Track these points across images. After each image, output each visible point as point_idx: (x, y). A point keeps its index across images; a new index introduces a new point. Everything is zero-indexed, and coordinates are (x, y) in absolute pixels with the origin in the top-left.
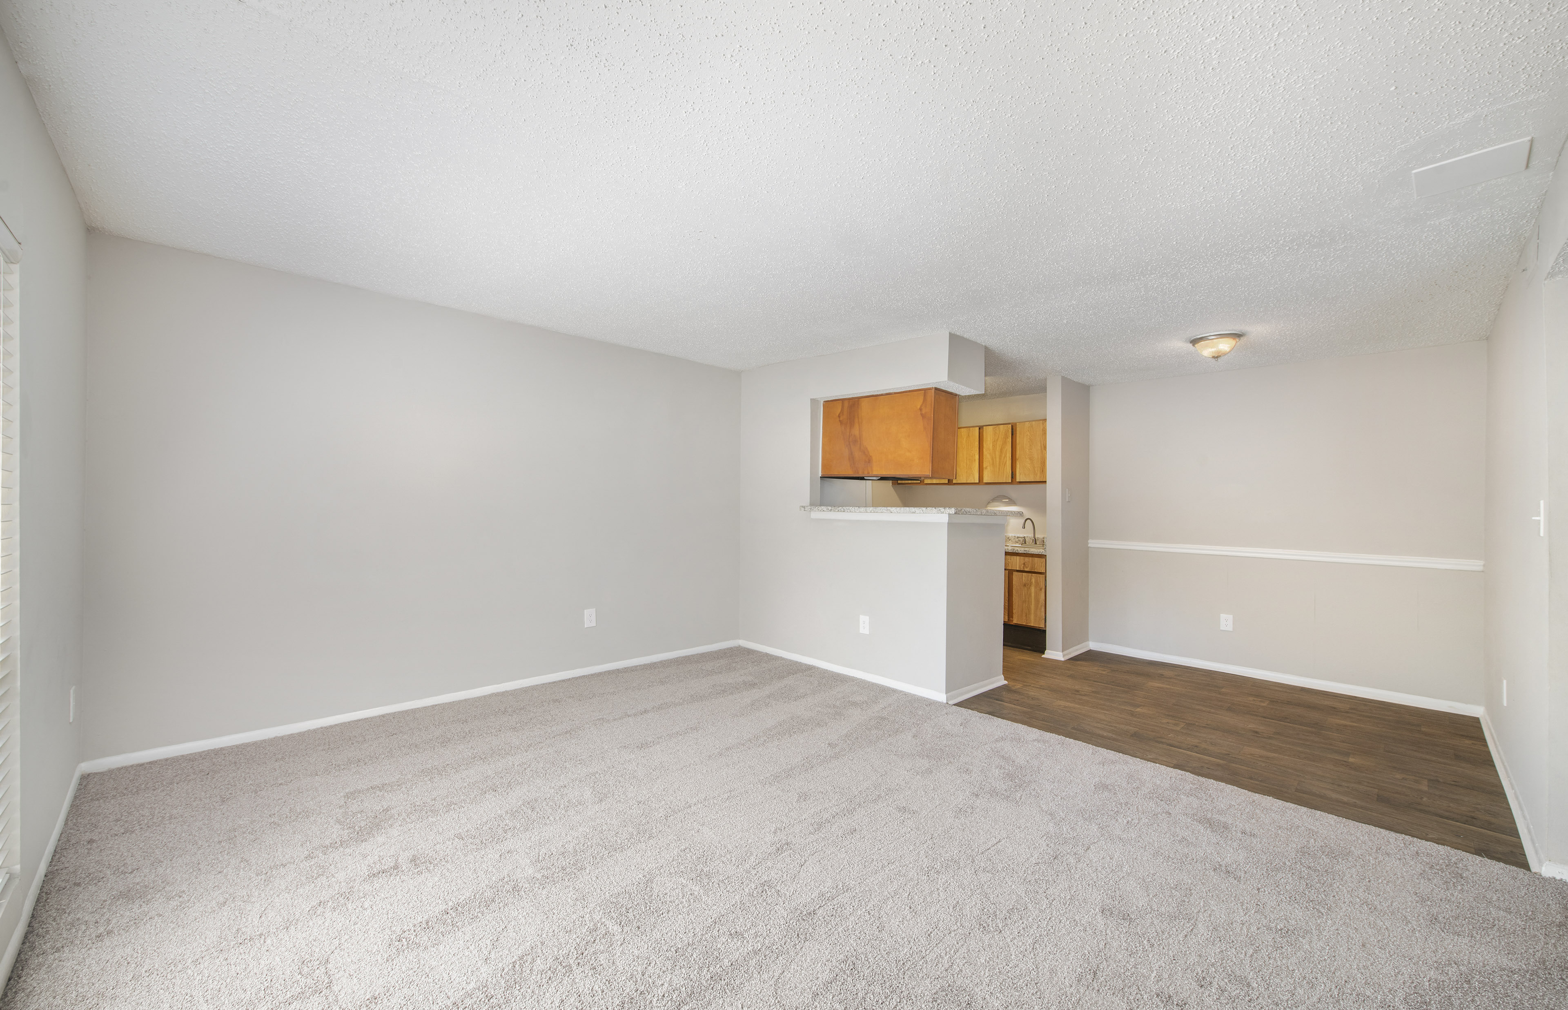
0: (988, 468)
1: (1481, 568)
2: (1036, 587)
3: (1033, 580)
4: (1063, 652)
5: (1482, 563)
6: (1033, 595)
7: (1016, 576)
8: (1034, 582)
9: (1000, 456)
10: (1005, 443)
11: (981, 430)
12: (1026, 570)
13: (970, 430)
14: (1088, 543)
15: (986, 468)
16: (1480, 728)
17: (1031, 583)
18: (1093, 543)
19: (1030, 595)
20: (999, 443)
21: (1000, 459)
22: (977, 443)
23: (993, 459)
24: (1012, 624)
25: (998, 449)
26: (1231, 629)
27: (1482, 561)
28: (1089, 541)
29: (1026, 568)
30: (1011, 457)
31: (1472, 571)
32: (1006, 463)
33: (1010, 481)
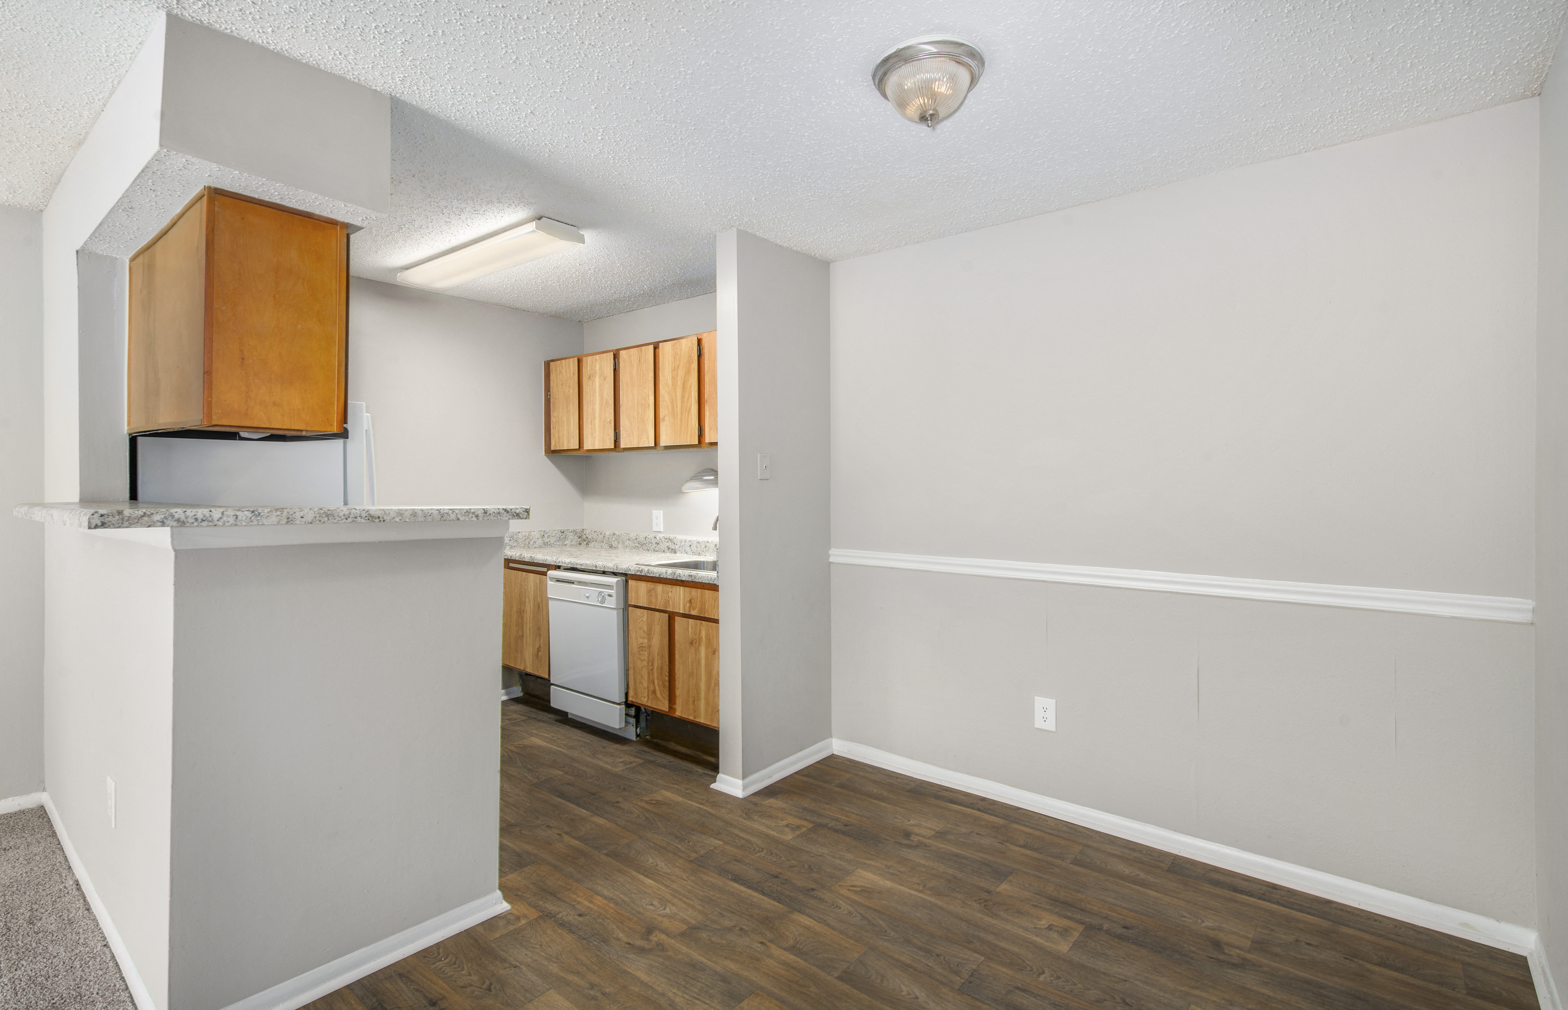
0: (666, 418)
1: (1527, 617)
2: (707, 647)
3: (703, 634)
4: (744, 778)
5: (1529, 604)
6: (703, 662)
7: (678, 621)
8: (704, 638)
9: (683, 397)
10: (688, 372)
11: (657, 350)
12: (694, 613)
13: (641, 351)
14: (829, 556)
15: (664, 419)
16: (1529, 984)
17: (700, 638)
18: (838, 555)
19: (699, 662)
20: (681, 373)
21: (682, 402)
22: (652, 374)
23: (672, 402)
24: (674, 716)
25: (680, 384)
26: (1053, 728)
27: (1530, 601)
28: (830, 552)
29: (694, 609)
30: (697, 398)
31: (1508, 622)
32: (690, 409)
33: (697, 443)
